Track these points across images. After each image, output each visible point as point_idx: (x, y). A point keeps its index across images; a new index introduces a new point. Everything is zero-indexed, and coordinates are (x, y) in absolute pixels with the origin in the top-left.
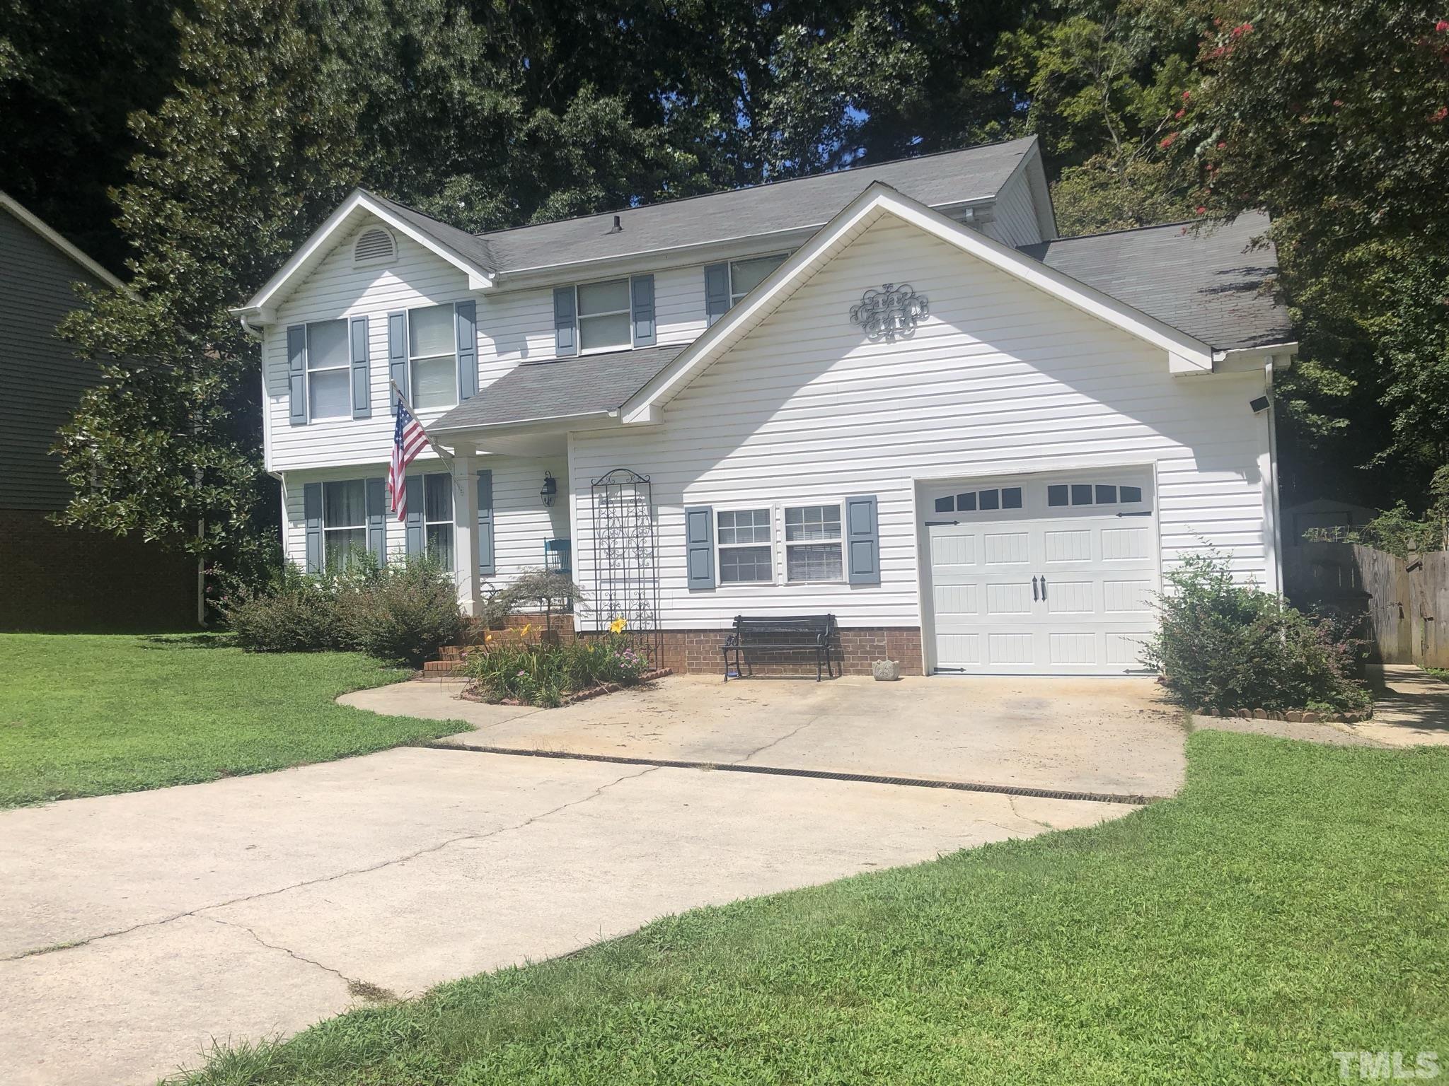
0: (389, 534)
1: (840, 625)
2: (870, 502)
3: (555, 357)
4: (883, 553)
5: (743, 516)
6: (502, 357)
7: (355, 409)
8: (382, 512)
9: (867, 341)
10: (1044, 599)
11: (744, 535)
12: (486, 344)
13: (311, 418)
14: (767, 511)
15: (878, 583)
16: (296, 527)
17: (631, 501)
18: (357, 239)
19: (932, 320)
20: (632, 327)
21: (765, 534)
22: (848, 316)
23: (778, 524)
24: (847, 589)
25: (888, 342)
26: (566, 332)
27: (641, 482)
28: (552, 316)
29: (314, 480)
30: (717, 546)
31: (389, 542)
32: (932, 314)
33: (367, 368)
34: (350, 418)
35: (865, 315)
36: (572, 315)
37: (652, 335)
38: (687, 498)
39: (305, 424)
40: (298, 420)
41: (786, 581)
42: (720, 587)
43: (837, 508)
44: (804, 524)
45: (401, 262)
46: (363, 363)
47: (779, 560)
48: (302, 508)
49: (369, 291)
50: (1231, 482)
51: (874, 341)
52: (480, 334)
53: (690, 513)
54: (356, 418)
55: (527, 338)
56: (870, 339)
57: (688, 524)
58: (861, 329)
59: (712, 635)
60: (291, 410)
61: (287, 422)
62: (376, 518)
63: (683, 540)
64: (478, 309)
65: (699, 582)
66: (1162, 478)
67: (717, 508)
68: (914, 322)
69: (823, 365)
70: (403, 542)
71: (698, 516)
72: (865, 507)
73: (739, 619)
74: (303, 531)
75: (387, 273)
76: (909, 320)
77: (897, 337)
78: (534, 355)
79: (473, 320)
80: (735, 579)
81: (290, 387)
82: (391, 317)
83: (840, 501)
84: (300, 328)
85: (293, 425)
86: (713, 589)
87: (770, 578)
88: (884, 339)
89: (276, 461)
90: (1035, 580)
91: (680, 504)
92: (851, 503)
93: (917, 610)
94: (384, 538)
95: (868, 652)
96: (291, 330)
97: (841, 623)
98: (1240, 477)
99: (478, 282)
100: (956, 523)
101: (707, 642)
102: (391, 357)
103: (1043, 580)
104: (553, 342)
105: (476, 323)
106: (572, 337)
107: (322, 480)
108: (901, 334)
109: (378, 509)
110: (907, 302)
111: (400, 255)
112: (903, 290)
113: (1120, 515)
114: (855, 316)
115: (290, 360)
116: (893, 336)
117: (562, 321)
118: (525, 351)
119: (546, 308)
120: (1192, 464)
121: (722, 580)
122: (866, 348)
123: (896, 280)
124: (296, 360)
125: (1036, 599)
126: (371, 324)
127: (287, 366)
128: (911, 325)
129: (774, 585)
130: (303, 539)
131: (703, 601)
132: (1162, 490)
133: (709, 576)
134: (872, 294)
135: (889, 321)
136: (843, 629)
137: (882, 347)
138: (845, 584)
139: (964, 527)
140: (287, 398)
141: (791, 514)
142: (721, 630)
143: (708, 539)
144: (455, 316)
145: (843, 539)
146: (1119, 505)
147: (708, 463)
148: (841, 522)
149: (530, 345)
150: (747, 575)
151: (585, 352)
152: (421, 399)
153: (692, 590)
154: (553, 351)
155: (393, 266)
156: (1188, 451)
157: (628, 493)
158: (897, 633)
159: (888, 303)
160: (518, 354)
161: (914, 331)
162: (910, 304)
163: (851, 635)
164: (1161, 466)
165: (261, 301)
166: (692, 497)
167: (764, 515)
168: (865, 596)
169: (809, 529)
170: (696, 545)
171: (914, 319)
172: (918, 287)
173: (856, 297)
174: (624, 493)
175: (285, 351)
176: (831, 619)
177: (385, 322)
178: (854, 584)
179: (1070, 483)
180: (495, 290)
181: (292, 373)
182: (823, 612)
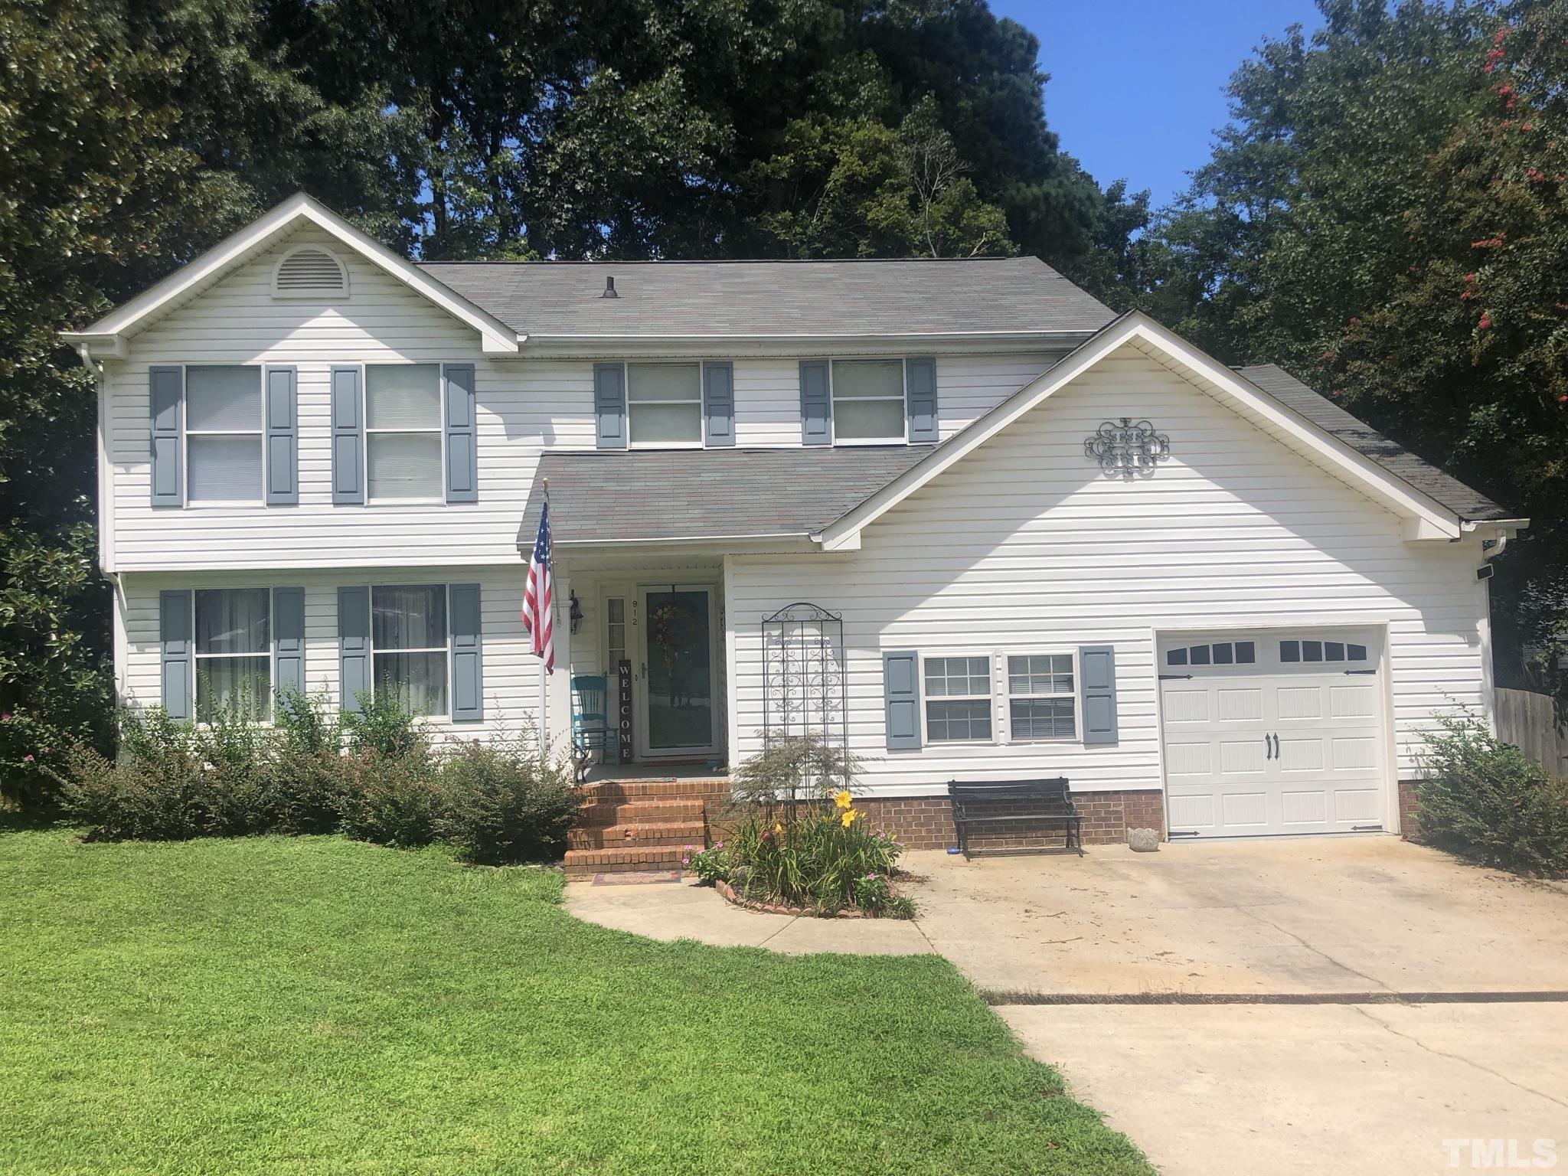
0: (309, 665)
1: (1072, 790)
2: (1108, 653)
3: (594, 448)
4: (1121, 709)
5: (957, 664)
6: (512, 442)
7: (270, 491)
8: (299, 634)
9: (1102, 477)
10: (1277, 757)
11: (958, 686)
12: (489, 424)
13: (189, 499)
14: (987, 658)
15: (1114, 742)
16: (141, 651)
17: (816, 642)
18: (281, 259)
19: (1172, 461)
20: (703, 422)
21: (984, 684)
22: (1081, 450)
23: (999, 673)
24: (1081, 749)
25: (1125, 480)
26: (611, 419)
27: (827, 620)
28: (591, 397)
29: (178, 586)
30: (923, 699)
31: (309, 676)
32: (1173, 455)
33: (293, 437)
34: (261, 503)
35: (1101, 449)
36: (620, 397)
37: (729, 434)
38: (884, 640)
39: (180, 507)
40: (165, 498)
41: (1009, 740)
42: (927, 746)
43: (1069, 657)
44: (1029, 674)
45: (354, 300)
46: (286, 429)
47: (1001, 718)
48: (156, 625)
49: (298, 333)
50: (1452, 644)
51: (1111, 478)
52: (479, 409)
53: (890, 658)
54: (269, 505)
55: (553, 421)
56: (1106, 475)
57: (887, 671)
58: (1096, 463)
59: (915, 803)
60: (154, 484)
61: (147, 502)
62: (291, 643)
63: (880, 690)
64: (478, 376)
65: (901, 740)
66: (1392, 638)
67: (923, 654)
68: (1154, 462)
69: (1053, 499)
70: (336, 676)
71: (899, 663)
72: (1100, 657)
73: (953, 784)
74: (156, 658)
75: (330, 312)
76: (1147, 458)
77: (1136, 475)
78: (562, 444)
79: (470, 389)
80: (944, 738)
81: (153, 452)
82: (336, 371)
83: (1072, 650)
84: (175, 371)
85: (155, 507)
86: (918, 749)
87: (989, 735)
88: (1121, 477)
89: (120, 558)
90: (1268, 738)
91: (876, 647)
92: (1086, 653)
93: (1158, 771)
94: (301, 671)
95: (1103, 819)
96: (155, 372)
97: (1074, 787)
98: (1461, 640)
99: (495, 342)
100: (1189, 677)
101: (909, 812)
102: (335, 425)
103: (1275, 737)
104: (593, 429)
105: (474, 392)
106: (621, 427)
107: (193, 586)
108: (1140, 472)
109: (295, 629)
110: (1146, 440)
111: (354, 289)
112: (1143, 426)
113: (1347, 673)
114: (1089, 446)
115: (154, 413)
116: (1131, 474)
117: (607, 403)
118: (549, 437)
119: (582, 386)
120: (1420, 625)
121: (930, 738)
122: (1101, 485)
123: (1134, 414)
124: (165, 418)
125: (1269, 757)
126: (301, 377)
127: (147, 423)
128: (1151, 464)
129: (995, 745)
130: (158, 669)
131: (904, 763)
132: (1394, 650)
133: (914, 734)
134: (1109, 427)
135: (1127, 457)
136: (1075, 794)
137: (1118, 485)
138: (1078, 743)
139: (1197, 681)
140: (147, 468)
141: (1015, 663)
142: (927, 798)
143: (913, 690)
144: (442, 382)
145: (1077, 694)
146: (1347, 663)
147: (913, 600)
148: (1074, 673)
149: (557, 429)
150: (959, 732)
151: (636, 445)
152: (378, 486)
153: (890, 750)
154: (593, 440)
155: (340, 303)
156: (1417, 613)
157: (812, 633)
158: (1135, 797)
159: (1126, 438)
160: (540, 439)
161: (1153, 472)
162: (1149, 443)
163: (1083, 801)
164: (1392, 627)
165: (118, 325)
166: (892, 639)
167: (982, 664)
168: (1100, 757)
169: (1035, 681)
170: (898, 696)
171: (1154, 460)
172: (1157, 424)
173: (1091, 428)
174: (806, 631)
175: (146, 401)
176: (1063, 783)
177: (328, 377)
178: (1088, 743)
179: (1301, 639)
180: (517, 356)
181: (157, 433)
182: (1053, 775)
